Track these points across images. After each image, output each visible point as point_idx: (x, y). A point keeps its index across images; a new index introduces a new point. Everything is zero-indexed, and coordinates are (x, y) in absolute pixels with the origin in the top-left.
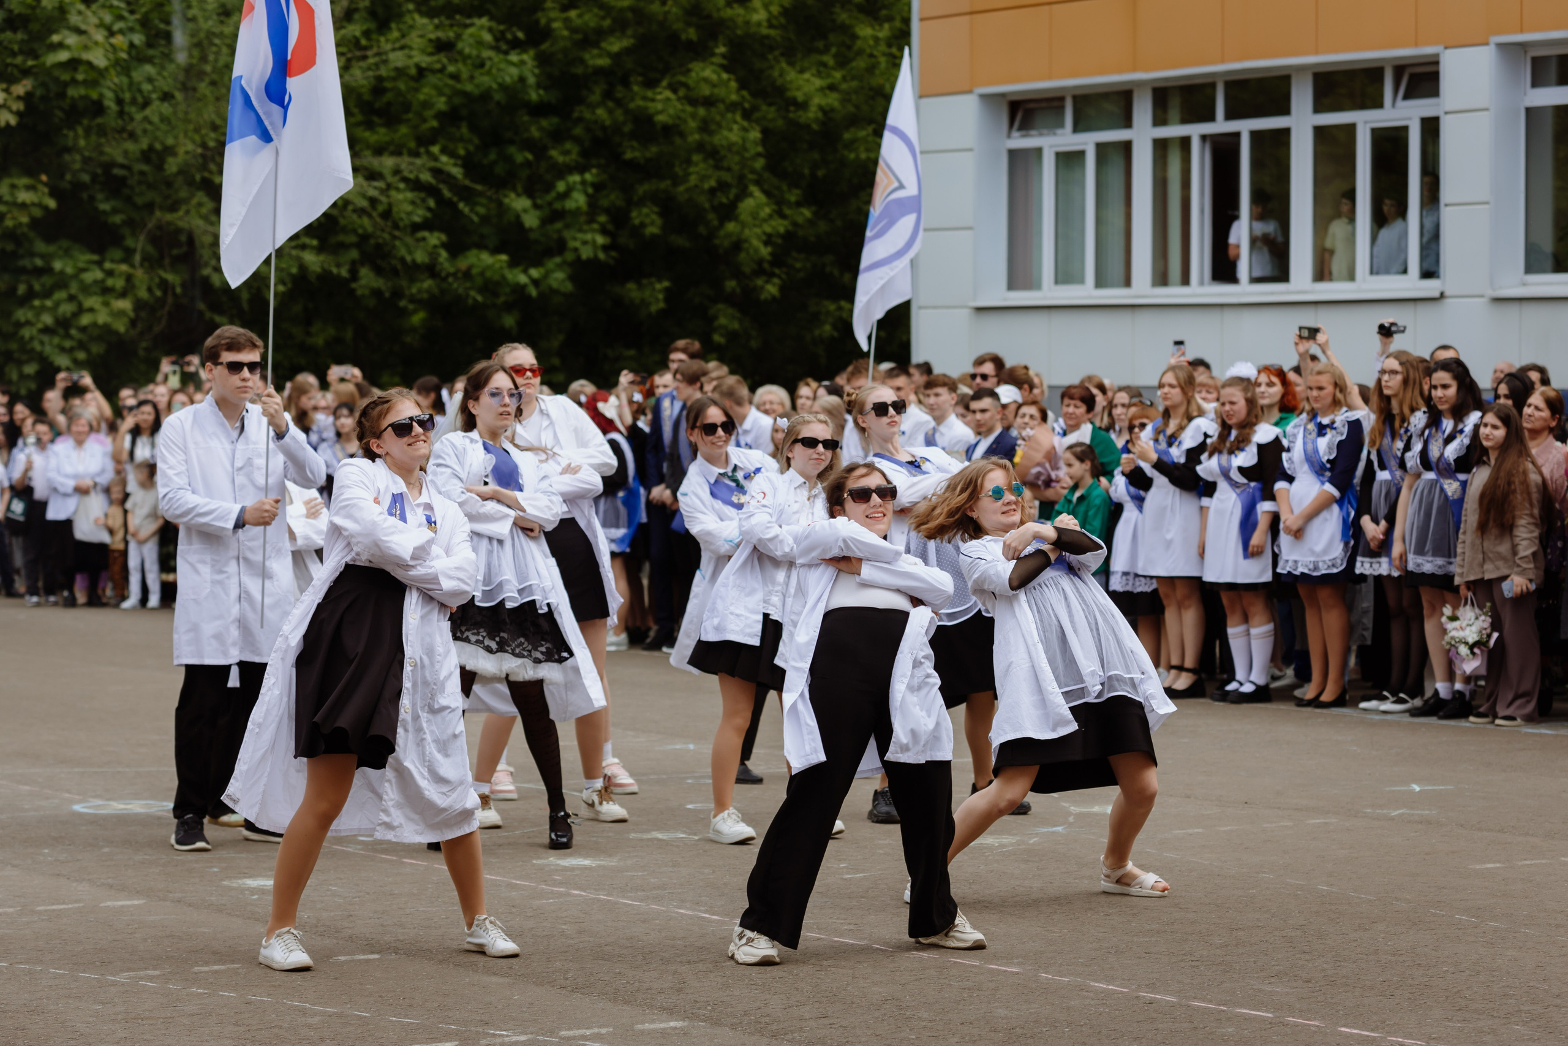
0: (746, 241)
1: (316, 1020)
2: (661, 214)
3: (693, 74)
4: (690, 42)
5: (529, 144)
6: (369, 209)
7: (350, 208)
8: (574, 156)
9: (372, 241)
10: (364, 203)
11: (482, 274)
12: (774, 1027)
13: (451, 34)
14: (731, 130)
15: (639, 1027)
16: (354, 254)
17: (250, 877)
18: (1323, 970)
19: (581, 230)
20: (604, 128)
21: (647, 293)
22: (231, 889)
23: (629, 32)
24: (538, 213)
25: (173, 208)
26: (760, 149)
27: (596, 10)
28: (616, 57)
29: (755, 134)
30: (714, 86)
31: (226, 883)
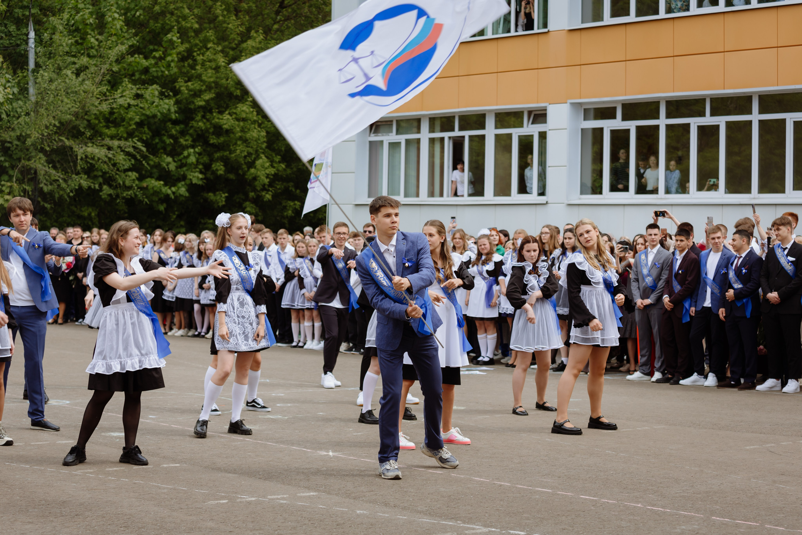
0: (259, 176)
1: (166, 491)
2: (224, 166)
3: (239, 109)
4: (237, 96)
5: (171, 136)
6: (108, 162)
7: (100, 161)
8: (189, 142)
9: (108, 175)
10: (106, 159)
11: (153, 188)
12: (353, 495)
13: (143, 92)
14: (254, 132)
15: (299, 495)
16: (101, 180)
17: (112, 432)
18: (563, 473)
19: (192, 172)
20: (202, 130)
21: (218, 197)
22: (107, 437)
23: (213, 91)
24: (175, 164)
25: (29, 160)
26: (265, 139)
27: (199, 82)
28: (207, 101)
29: (264, 134)
30: (247, 114)
31: (103, 434)
